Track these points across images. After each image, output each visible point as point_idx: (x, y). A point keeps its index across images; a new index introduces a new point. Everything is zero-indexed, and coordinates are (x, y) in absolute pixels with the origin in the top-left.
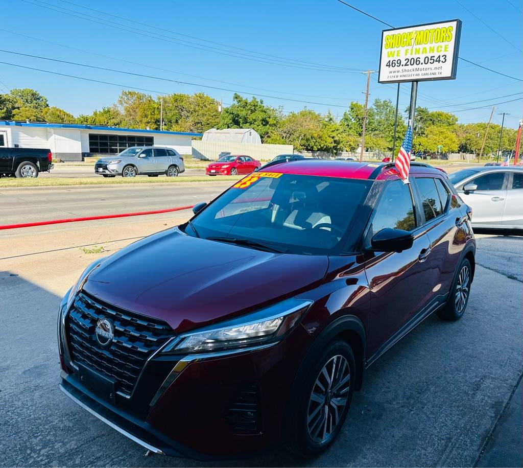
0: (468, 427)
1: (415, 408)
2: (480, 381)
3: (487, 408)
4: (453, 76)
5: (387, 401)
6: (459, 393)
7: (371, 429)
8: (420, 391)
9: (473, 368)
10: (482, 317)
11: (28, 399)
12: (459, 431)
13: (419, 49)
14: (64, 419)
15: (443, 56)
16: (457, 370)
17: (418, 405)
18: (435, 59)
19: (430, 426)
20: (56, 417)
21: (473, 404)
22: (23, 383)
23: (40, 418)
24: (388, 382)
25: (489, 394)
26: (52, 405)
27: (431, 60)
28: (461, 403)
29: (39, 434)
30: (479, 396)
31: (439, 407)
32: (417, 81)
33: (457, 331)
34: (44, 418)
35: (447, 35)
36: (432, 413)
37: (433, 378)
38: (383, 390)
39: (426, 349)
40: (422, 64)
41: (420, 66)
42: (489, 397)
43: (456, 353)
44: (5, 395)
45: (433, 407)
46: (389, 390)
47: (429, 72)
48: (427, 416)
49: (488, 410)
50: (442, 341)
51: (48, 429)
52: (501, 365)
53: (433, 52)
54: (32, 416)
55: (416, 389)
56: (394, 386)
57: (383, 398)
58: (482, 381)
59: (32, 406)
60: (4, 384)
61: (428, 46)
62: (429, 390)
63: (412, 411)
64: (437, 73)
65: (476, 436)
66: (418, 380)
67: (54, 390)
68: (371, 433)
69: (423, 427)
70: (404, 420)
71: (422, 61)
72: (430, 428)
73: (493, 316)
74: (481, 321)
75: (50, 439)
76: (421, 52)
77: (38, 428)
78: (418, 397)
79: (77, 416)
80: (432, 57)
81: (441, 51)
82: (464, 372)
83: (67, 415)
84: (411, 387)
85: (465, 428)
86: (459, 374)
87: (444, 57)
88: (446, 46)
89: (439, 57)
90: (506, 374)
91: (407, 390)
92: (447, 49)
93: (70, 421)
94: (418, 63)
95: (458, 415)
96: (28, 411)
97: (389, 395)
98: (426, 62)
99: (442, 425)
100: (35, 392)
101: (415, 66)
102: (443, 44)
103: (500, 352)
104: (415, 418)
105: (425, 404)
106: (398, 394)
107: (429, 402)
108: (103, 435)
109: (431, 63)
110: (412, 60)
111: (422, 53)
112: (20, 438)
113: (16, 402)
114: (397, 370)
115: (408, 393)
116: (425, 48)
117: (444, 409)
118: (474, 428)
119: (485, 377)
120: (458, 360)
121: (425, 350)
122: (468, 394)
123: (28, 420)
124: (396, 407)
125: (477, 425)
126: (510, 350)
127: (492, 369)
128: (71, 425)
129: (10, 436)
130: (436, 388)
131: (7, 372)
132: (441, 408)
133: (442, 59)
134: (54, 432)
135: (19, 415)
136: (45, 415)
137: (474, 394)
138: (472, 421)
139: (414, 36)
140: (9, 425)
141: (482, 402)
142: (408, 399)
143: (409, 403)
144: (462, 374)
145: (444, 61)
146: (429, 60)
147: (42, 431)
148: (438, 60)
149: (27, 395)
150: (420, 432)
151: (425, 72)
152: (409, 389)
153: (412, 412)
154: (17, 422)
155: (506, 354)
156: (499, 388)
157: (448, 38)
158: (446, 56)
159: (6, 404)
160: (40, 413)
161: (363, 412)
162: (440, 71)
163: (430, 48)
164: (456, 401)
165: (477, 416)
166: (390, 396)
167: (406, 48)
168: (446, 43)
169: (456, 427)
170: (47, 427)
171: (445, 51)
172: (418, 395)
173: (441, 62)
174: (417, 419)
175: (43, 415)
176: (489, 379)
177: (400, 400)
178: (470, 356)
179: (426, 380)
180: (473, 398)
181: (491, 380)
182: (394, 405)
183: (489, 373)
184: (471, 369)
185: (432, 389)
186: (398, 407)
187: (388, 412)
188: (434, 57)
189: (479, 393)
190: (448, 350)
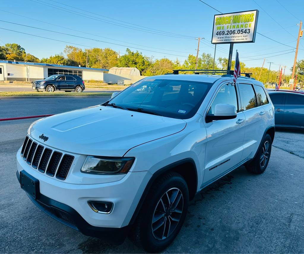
0: (292, 247)
1: (257, 234)
2: (290, 216)
4: (253, 41)
5: (240, 229)
6: (280, 224)
7: (234, 247)
8: (257, 222)
9: (284, 208)
11: (26, 224)
12: (287, 249)
13: (235, 25)
14: (49, 238)
16: (275, 209)
17: (258, 231)
19: (268, 246)
20: (44, 237)
21: (290, 231)
22: (22, 214)
23: (34, 238)
24: (238, 217)
25: (298, 225)
26: (41, 229)
28: (283, 231)
29: (35, 248)
30: (292, 227)
31: (271, 233)
32: (233, 43)
33: (269, 185)
34: (37, 237)
35: (251, 18)
36: (268, 237)
37: (263, 214)
38: (236, 222)
39: (255, 196)
40: (236, 34)
42: (298, 227)
44: (12, 222)
45: (267, 233)
46: (239, 221)
47: (240, 38)
48: (266, 239)
49: (300, 235)
50: (263, 191)
51: (39, 245)
52: (300, 206)
53: (242, 27)
54: (30, 236)
55: (255, 221)
56: (241, 219)
57: (237, 227)
59: (29, 229)
60: (11, 215)
62: (263, 222)
63: (256, 235)
65: (298, 252)
66: (254, 215)
68: (235, 250)
69: (265, 246)
70: (253, 242)
71: (236, 32)
72: (269, 247)
74: (281, 179)
75: (42, 252)
77: (34, 244)
78: (257, 227)
79: (56, 236)
81: (247, 27)
82: (280, 211)
83: (51, 235)
84: (251, 219)
85: (289, 247)
87: (249, 30)
91: (250, 221)
92: (251, 26)
93: (53, 239)
94: (234, 33)
95: (284, 238)
96: (27, 233)
98: (239, 33)
99: (276, 245)
100: (30, 220)
101: (232, 35)
102: (248, 23)
104: (259, 240)
106: (245, 224)
107: (264, 230)
108: (74, 249)
109: (241, 33)
110: (231, 31)
111: (237, 28)
112: (23, 251)
113: (19, 227)
114: (241, 209)
115: (251, 224)
116: (238, 25)
117: (274, 234)
118: (295, 247)
119: (293, 214)
120: (274, 203)
121: (254, 196)
122: (286, 225)
123: (27, 238)
124: (246, 233)
125: (296, 245)
128: (54, 242)
129: (17, 249)
130: (266, 220)
131: (12, 207)
132: (272, 234)
133: (247, 31)
134: (44, 247)
135: (22, 235)
136: (37, 236)
137: (289, 225)
138: (293, 243)
139: (232, 18)
140: (16, 242)
141: (295, 230)
142: (251, 227)
143: (253, 230)
144: (279, 212)
147: (36, 246)
148: (245, 31)
149: (26, 222)
150: (264, 249)
151: (238, 38)
153: (256, 236)
154: (21, 240)
155: (301, 199)
157: (251, 20)
159: (13, 228)
160: (34, 234)
161: (227, 236)
162: (246, 38)
163: (241, 25)
164: (280, 229)
165: (295, 239)
166: (241, 225)
167: (227, 25)
168: (250, 23)
169: (285, 247)
170: (39, 243)
172: (257, 225)
173: (247, 33)
174: (260, 241)
175: (36, 235)
176: (295, 215)
177: (247, 228)
178: (281, 201)
179: (259, 215)
180: (289, 227)
181: (297, 216)
182: (244, 231)
183: (294, 211)
184: (283, 209)
185: (264, 221)
186: (247, 232)
187: (242, 236)
188: (243, 30)
189: (292, 224)
190: (267, 197)
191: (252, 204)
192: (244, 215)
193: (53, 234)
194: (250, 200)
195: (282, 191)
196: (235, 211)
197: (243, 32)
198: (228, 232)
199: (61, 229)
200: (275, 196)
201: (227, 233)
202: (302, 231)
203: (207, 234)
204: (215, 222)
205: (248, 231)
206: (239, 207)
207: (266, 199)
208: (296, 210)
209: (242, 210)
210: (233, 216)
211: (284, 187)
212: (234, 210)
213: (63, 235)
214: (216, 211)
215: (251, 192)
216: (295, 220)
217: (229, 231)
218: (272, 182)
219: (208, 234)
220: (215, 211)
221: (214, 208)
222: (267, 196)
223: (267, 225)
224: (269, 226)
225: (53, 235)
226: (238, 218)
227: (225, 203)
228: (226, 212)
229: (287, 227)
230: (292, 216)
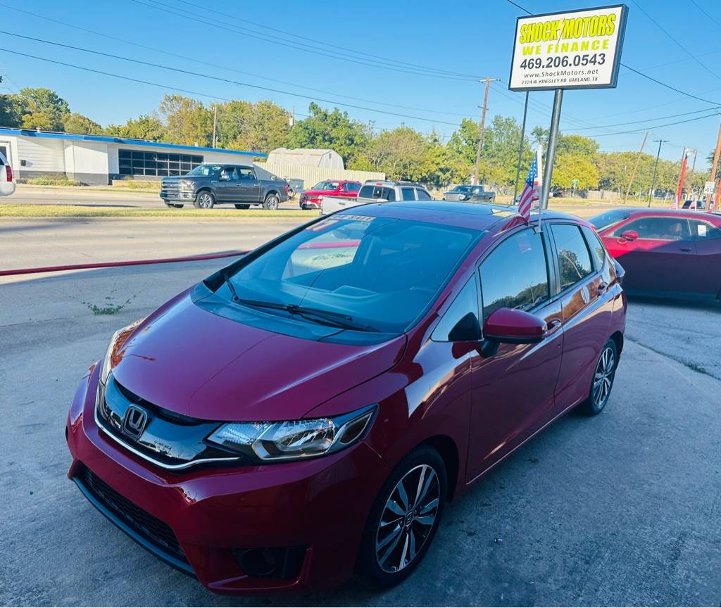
1: (583, 591)
2: (677, 542)
3: (697, 594)
4: (613, 85)
5: (539, 577)
6: (649, 563)
8: (588, 558)
9: (664, 519)
10: (664, 430)
13: (568, 44)
14: (23, 599)
15: (600, 56)
16: (640, 521)
17: (588, 584)
18: (589, 58)
20: (10, 595)
21: (673, 585)
24: (538, 541)
25: (695, 567)
26: (7, 571)
27: (583, 60)
28: (655, 583)
30: (681, 573)
32: (563, 88)
33: (631, 453)
35: (607, 26)
37: (605, 534)
38: (531, 556)
39: (590, 482)
40: (570, 65)
41: (568, 69)
42: (696, 572)
43: (634, 491)
46: (541, 555)
47: (580, 76)
49: (698, 597)
52: (706, 514)
53: (587, 49)
55: (582, 554)
56: (547, 548)
57: (532, 571)
58: (680, 542)
61: (580, 40)
62: (603, 557)
63: (579, 596)
64: (591, 79)
66: (583, 538)
67: (14, 542)
71: (571, 61)
73: (680, 430)
76: (569, 49)
78: (587, 570)
79: (44, 593)
80: (584, 56)
81: (598, 47)
82: (652, 526)
83: (29, 590)
84: (573, 550)
86: (645, 529)
87: (602, 56)
88: (605, 41)
89: (595, 55)
90: (715, 529)
91: (568, 555)
92: (606, 46)
94: (565, 63)
97: (541, 564)
98: (576, 63)
101: (561, 68)
102: (601, 39)
103: (701, 492)
105: (600, 584)
106: (555, 564)
107: (604, 580)
109: (582, 64)
110: (557, 60)
111: (572, 50)
114: (550, 519)
115: (570, 563)
116: (576, 43)
117: (630, 594)
119: (684, 534)
120: (638, 504)
121: (588, 484)
122: (662, 566)
124: (554, 588)
126: (713, 488)
127: (693, 520)
130: (612, 553)
132: (624, 592)
133: (599, 59)
137: (672, 566)
139: (561, 26)
141: (687, 581)
142: (571, 573)
143: (574, 581)
144: (649, 529)
145: (601, 61)
146: (581, 60)
148: (593, 60)
151: (575, 77)
152: (572, 556)
153: (581, 599)
155: (709, 494)
156: (710, 555)
157: (608, 29)
158: (604, 55)
161: (502, 598)
162: (595, 75)
163: (583, 43)
164: (646, 578)
166: (542, 567)
167: (549, 43)
168: (606, 37)
171: (604, 48)
172: (586, 566)
173: (597, 64)
176: (691, 538)
177: (559, 575)
178: (656, 497)
179: (595, 537)
180: (672, 573)
181: (694, 541)
182: (550, 584)
183: (689, 527)
184: (661, 521)
185: (606, 555)
186: (558, 587)
187: (543, 597)
188: (588, 56)
189: (679, 565)
190: (621, 486)
191: (580, 507)
192: (554, 537)
193: (38, 586)
194: (576, 495)
195: (661, 470)
196: (533, 524)
197: (587, 60)
198: (506, 585)
199: (61, 571)
200: (642, 485)
201: (505, 588)
202: (705, 584)
203: (449, 589)
204: (477, 555)
205: (561, 585)
206: (546, 512)
207: (618, 491)
208: (694, 523)
209: (553, 522)
210: (527, 540)
211: (668, 461)
212: (531, 522)
213: (61, 590)
214: (483, 526)
215: (582, 472)
216: (690, 553)
217: (509, 583)
218: (638, 445)
219: (452, 591)
220: (480, 525)
221: (480, 518)
222: (623, 483)
223: (614, 565)
224: (619, 569)
225: (35, 590)
226: (537, 545)
227: (510, 503)
228: (507, 528)
229: (665, 574)
230: (683, 542)
